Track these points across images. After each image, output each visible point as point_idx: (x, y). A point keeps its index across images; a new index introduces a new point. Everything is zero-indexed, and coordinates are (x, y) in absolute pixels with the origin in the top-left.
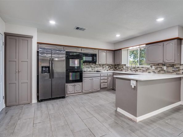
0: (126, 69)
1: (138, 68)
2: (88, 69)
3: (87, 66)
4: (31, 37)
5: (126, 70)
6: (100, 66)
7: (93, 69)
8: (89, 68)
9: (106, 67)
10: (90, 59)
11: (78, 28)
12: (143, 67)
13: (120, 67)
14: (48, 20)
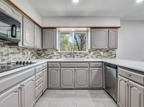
0: (57, 56)
1: (75, 54)
5: (59, 57)
12: (81, 53)
13: (47, 53)
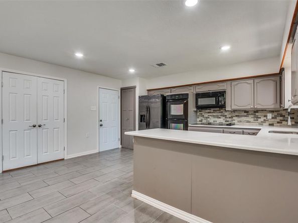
2: (216, 119)
3: (214, 114)
4: (134, 88)
6: (246, 114)
7: (228, 119)
8: (220, 118)
9: (266, 116)
10: (212, 101)
14: (128, 70)
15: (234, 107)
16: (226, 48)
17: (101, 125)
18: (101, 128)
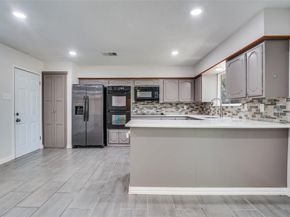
1: (227, 110)
6: (170, 106)
7: (158, 110)
9: (183, 107)
10: (149, 95)
11: (115, 54)
15: (166, 100)
16: (175, 53)
17: (18, 121)
18: (18, 125)
